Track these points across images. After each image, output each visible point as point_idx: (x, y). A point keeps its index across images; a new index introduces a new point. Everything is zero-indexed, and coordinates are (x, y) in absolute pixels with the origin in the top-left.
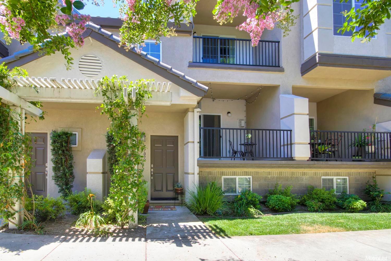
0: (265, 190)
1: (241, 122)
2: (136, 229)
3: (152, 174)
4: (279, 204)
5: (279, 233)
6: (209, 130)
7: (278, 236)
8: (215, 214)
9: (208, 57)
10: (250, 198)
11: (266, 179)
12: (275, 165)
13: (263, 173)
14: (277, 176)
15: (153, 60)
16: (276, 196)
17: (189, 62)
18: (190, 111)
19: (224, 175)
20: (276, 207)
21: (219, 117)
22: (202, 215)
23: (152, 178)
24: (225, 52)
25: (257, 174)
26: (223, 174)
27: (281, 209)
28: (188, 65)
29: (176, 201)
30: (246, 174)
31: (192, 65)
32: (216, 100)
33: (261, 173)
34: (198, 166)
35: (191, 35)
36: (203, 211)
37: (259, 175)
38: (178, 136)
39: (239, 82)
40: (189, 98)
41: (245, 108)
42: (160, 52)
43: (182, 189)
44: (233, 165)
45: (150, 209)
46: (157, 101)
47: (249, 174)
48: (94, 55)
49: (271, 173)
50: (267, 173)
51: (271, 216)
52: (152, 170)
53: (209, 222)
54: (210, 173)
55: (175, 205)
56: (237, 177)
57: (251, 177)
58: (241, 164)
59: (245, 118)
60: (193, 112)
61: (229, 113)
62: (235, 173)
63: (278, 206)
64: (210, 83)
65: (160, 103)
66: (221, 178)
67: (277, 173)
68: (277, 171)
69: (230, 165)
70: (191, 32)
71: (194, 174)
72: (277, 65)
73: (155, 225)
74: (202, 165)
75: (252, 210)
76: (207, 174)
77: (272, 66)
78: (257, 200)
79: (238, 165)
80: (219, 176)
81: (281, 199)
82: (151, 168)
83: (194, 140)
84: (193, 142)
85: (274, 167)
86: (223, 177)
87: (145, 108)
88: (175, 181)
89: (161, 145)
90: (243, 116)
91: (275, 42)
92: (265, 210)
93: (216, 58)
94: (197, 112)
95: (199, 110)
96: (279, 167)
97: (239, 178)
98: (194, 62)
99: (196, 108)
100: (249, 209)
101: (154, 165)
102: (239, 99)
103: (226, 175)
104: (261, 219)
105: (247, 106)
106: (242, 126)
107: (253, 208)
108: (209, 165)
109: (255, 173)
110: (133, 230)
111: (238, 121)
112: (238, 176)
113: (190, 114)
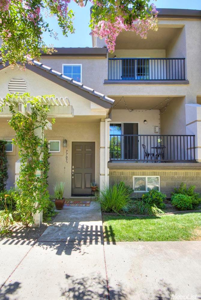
0: (172, 188)
1: (155, 128)
2: (38, 228)
3: (73, 174)
4: (181, 203)
5: (167, 239)
6: (129, 137)
7: (165, 243)
8: (119, 212)
9: (127, 75)
10: (154, 197)
11: (172, 178)
12: (178, 167)
13: (170, 173)
14: (183, 176)
15: (67, 79)
16: (178, 195)
17: (105, 80)
18: (102, 121)
19: (135, 175)
20: (178, 205)
21: (137, 124)
22: (109, 212)
23: (73, 177)
24: (142, 71)
25: (164, 174)
26: (133, 174)
27: (183, 207)
28: (103, 83)
29: (93, 197)
30: (155, 174)
31: (108, 82)
32: (135, 111)
33: (168, 173)
34: (108, 168)
35: (106, 58)
36: (110, 209)
37: (166, 175)
38: (95, 142)
39: (148, 95)
40: (99, 110)
41: (159, 117)
42: (80, 73)
43: (97, 188)
44: (140, 167)
45: (66, 205)
46: (59, 114)
47: (157, 174)
48: (20, 78)
49: (177, 174)
50: (174, 174)
51: (171, 215)
52: (73, 170)
53: (108, 221)
54: (122, 173)
55: (91, 200)
56: (147, 177)
57: (159, 177)
58: (147, 166)
59: (159, 125)
60: (105, 122)
61: (145, 121)
62: (145, 173)
63: (180, 205)
64: (123, 97)
65: (64, 116)
66: (131, 177)
67: (183, 174)
68: (183, 172)
69: (137, 167)
70: (106, 55)
71: (104, 175)
72: (183, 78)
73: (58, 224)
74: (113, 167)
75: (154, 209)
76: (120, 174)
77: (178, 80)
78: (161, 198)
79: (144, 167)
80: (130, 175)
81: (183, 199)
82: (72, 169)
83: (105, 146)
84: (104, 148)
85: (178, 169)
86: (134, 177)
87: (55, 120)
88: (92, 180)
89: (81, 150)
90: (157, 123)
91: (181, 59)
92: (170, 207)
93: (134, 76)
94: (108, 122)
95: (109, 120)
96: (182, 169)
97: (148, 178)
98: (110, 80)
99: (107, 118)
100: (153, 207)
101: (74, 167)
102: (151, 109)
103: (137, 175)
104: (159, 219)
105: (161, 115)
106: (156, 131)
107: (156, 207)
108: (118, 167)
109: (163, 173)
110: (34, 229)
111: (153, 127)
112: (147, 175)
113: (102, 123)
